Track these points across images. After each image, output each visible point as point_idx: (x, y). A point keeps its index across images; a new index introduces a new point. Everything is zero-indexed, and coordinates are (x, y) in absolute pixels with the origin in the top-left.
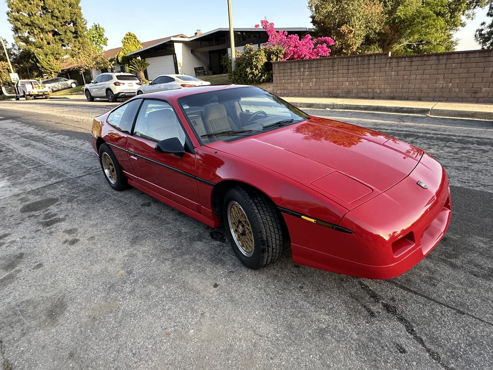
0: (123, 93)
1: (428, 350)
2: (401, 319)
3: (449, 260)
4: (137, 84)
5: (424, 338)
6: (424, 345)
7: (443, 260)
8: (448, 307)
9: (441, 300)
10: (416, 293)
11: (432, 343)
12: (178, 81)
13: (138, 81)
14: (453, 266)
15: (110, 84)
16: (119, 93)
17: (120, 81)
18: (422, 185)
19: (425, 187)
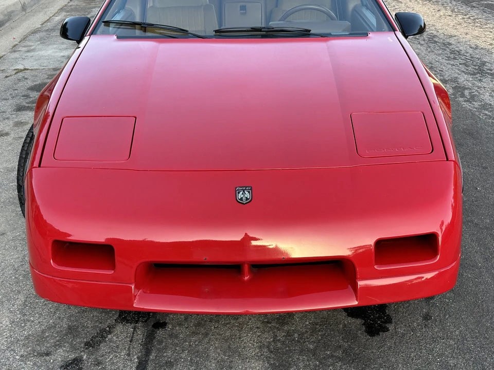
18: (240, 195)
19: (241, 199)
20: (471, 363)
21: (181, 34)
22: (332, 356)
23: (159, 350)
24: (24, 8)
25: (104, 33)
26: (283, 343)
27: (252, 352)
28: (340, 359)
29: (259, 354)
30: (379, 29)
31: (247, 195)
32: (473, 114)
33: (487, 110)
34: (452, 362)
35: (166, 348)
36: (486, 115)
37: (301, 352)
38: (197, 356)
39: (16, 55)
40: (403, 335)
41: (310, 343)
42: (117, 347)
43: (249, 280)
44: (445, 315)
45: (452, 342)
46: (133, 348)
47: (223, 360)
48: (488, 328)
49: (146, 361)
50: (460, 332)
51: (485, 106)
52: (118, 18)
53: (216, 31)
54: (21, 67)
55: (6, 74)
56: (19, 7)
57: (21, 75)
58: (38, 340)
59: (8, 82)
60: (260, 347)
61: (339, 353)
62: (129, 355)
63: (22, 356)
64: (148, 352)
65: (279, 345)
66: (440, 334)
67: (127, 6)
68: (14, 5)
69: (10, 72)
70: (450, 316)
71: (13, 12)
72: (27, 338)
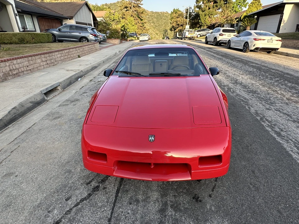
0: (222, 40)
1: (71, 209)
2: (90, 195)
3: (169, 208)
4: (234, 35)
5: (79, 206)
6: (73, 207)
7: (166, 204)
8: (112, 213)
9: (116, 208)
10: (116, 196)
11: (77, 210)
12: (254, 36)
13: (236, 34)
14: (162, 211)
15: (217, 35)
16: (220, 40)
17: (223, 33)
18: (150, 139)
19: (151, 140)
20: (232, 198)
21: (138, 75)
22: (182, 192)
23: (124, 185)
24: (104, 62)
25: (115, 75)
26: (166, 185)
27: (155, 188)
28: (185, 193)
29: (157, 189)
30: (204, 74)
31: (153, 139)
32: (234, 98)
33: (238, 96)
34: (225, 197)
35: (126, 184)
36: (238, 98)
37: (172, 190)
38: (136, 189)
39: (99, 76)
40: (208, 184)
41: (175, 186)
42: (111, 182)
43: (153, 168)
44: (223, 177)
45: (225, 189)
46: (116, 183)
47: (145, 191)
48: (238, 183)
49: (120, 189)
50: (228, 184)
51: (238, 95)
52: (121, 70)
53: (150, 74)
54: (100, 80)
55: (96, 82)
56: (102, 62)
57: (99, 82)
58: (87, 177)
59: (95, 85)
60: (158, 186)
61: (185, 191)
62: (114, 186)
63: (81, 183)
64: (120, 185)
65: (164, 186)
66: (221, 185)
67: (126, 64)
68: (101, 61)
69: (97, 82)
70: (225, 177)
71: (100, 63)
72: (84, 176)
